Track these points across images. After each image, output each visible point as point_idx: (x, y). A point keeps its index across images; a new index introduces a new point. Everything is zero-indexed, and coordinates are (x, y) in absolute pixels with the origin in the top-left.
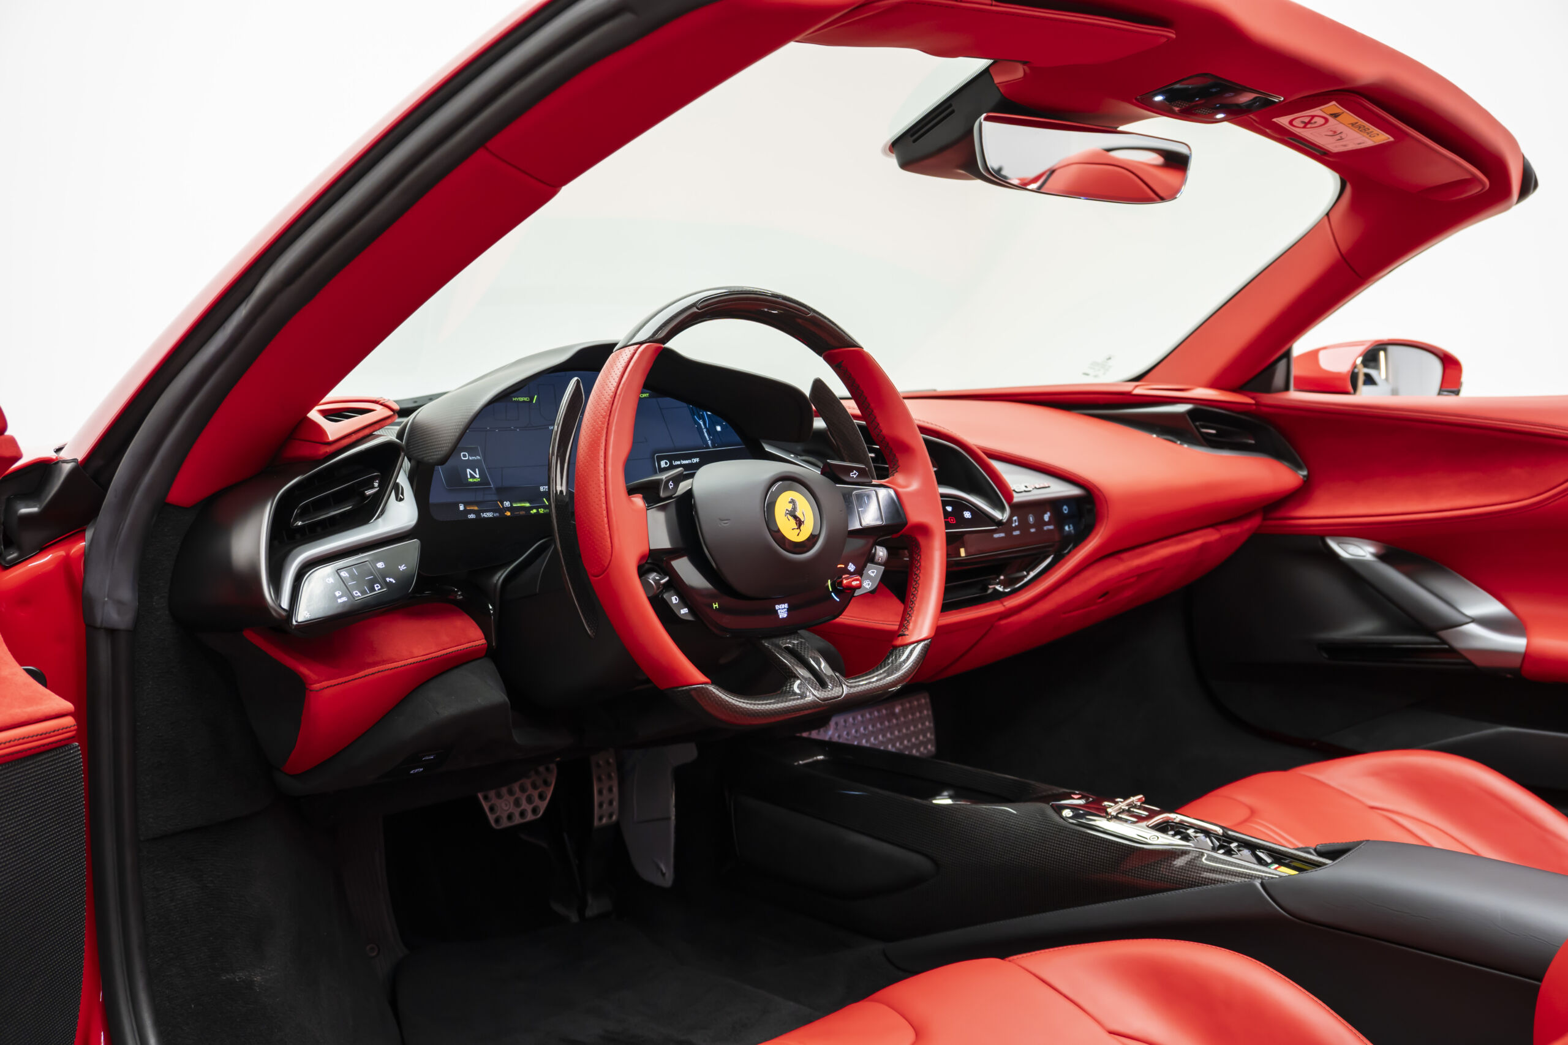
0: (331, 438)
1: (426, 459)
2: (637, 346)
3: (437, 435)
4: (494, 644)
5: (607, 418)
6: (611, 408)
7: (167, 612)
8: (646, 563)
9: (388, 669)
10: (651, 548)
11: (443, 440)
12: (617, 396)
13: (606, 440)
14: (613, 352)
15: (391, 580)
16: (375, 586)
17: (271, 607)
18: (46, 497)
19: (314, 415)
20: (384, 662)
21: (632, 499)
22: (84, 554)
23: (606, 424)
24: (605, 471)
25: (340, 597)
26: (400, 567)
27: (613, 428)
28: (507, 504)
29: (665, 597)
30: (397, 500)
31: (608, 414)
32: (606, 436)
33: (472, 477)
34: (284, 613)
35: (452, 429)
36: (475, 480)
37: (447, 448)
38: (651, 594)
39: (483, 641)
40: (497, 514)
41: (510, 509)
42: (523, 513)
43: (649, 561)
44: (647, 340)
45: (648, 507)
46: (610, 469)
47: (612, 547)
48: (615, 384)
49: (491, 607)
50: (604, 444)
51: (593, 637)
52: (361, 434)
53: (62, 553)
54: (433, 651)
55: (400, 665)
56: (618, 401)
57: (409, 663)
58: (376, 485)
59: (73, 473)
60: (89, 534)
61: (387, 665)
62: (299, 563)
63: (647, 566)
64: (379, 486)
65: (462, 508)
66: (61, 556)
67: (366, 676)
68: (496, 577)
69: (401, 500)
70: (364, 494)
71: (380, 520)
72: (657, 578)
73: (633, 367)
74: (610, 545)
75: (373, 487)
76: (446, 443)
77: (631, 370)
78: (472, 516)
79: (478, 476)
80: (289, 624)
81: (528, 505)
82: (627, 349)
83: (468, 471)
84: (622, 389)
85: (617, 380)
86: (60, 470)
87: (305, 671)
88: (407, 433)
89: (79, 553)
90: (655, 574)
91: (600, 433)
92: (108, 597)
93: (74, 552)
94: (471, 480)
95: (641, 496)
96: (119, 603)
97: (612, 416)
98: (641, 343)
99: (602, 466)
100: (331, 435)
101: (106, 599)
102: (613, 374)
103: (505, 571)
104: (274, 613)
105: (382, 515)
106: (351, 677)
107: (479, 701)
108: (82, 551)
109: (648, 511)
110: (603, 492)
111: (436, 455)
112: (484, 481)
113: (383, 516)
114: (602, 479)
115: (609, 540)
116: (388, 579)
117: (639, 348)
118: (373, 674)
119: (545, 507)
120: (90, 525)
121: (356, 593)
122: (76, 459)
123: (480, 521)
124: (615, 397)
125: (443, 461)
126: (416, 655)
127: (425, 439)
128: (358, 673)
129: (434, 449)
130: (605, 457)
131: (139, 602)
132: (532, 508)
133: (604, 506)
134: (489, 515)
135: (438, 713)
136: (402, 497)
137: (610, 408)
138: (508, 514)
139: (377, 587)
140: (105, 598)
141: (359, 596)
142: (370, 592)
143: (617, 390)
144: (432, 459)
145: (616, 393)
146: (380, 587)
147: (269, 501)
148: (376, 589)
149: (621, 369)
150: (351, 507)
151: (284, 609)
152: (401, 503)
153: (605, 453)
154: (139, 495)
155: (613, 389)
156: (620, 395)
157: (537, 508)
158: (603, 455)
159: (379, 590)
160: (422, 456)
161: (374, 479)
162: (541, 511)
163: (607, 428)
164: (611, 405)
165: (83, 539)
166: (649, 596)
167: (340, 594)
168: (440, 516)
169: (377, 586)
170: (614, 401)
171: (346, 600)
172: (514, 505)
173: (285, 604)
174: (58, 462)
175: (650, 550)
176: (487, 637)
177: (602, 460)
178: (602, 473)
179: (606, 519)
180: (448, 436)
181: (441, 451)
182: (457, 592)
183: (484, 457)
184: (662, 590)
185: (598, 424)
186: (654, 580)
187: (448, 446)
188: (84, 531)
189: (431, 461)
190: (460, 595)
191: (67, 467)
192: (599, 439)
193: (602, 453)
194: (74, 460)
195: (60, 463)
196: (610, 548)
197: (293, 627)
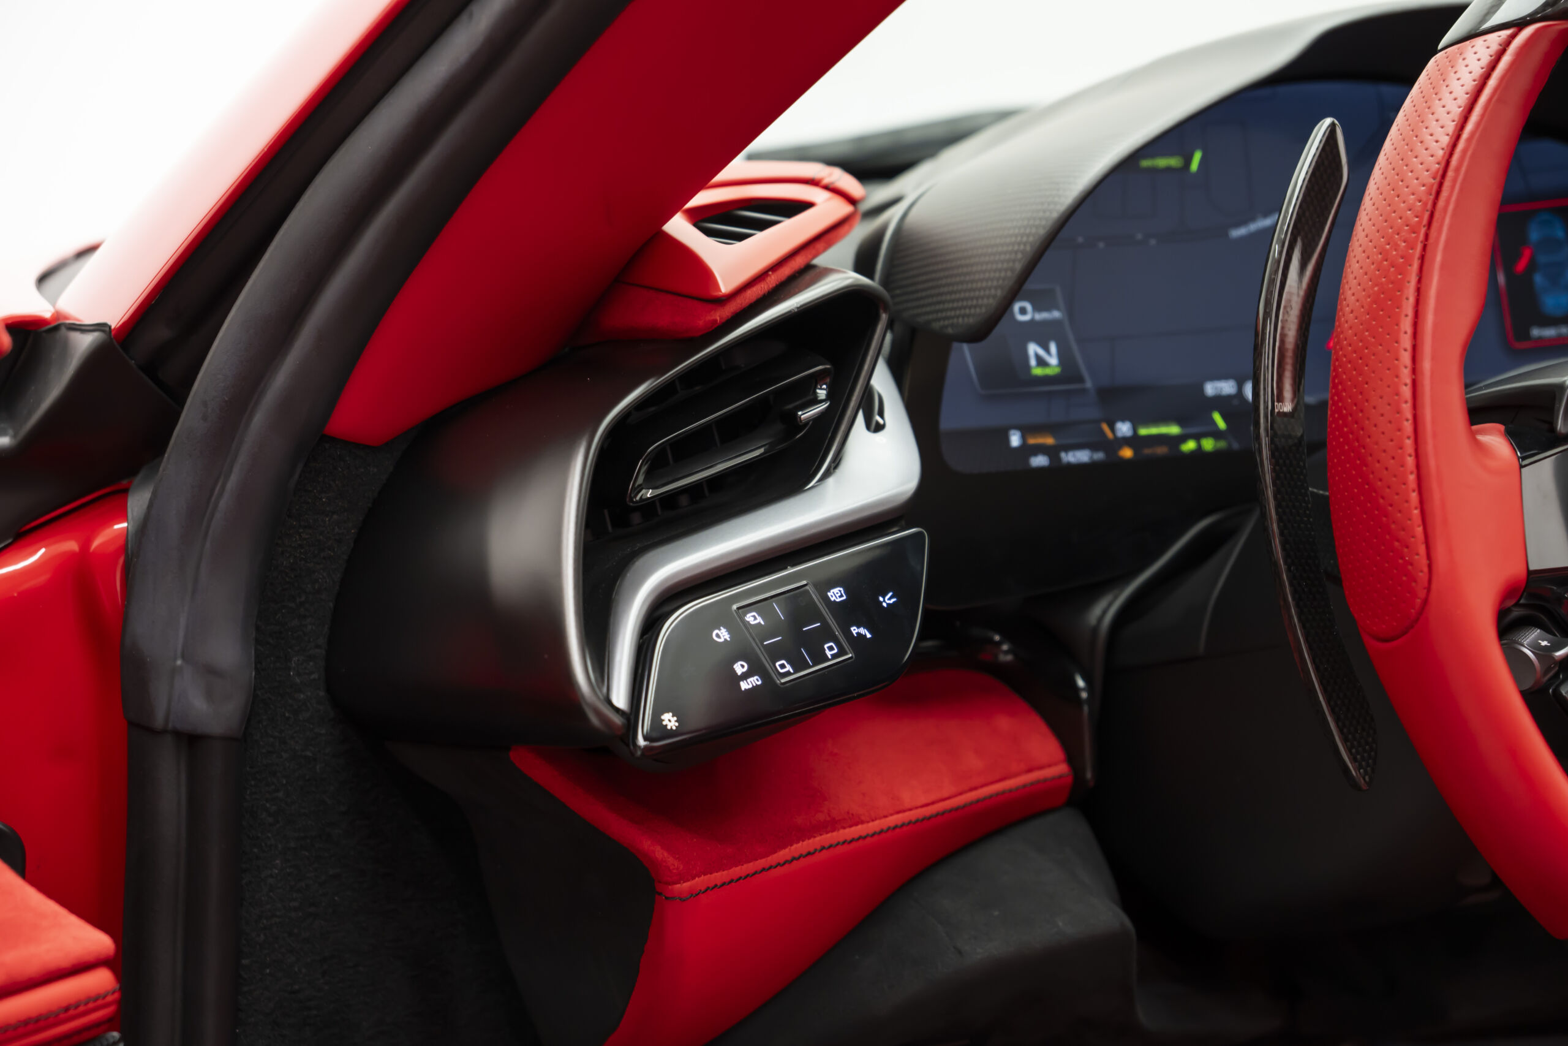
0: (725, 286)
1: (936, 326)
2: (1508, 32)
3: (967, 266)
4: (1089, 775)
5: (1423, 230)
6: (1435, 204)
7: (322, 693)
8: (1517, 605)
9: (844, 843)
10: (1532, 567)
11: (981, 280)
12: (1450, 174)
13: (1418, 290)
14: (1435, 52)
15: (863, 631)
16: (826, 646)
17: (589, 705)
18: (30, 414)
19: (679, 227)
20: (833, 825)
21: (1480, 437)
22: (123, 548)
23: (1419, 247)
24: (1414, 371)
25: (745, 676)
26: (881, 599)
27: (1439, 258)
28: (1124, 429)
29: (1564, 693)
30: (868, 427)
31: (1425, 221)
32: (1419, 281)
33: (1041, 362)
34: (617, 720)
35: (1005, 253)
36: (1048, 371)
37: (991, 301)
38: (1528, 684)
39: (1061, 769)
40: (1099, 456)
41: (1134, 441)
42: (1162, 450)
43: (1522, 601)
44: (1536, 12)
45: (1524, 458)
46: (1426, 365)
47: (1430, 566)
48: (1445, 140)
49: (1081, 683)
50: (1412, 300)
51: (1364, 787)
52: (786, 271)
53: (71, 546)
54: (946, 795)
55: (871, 832)
56: (1453, 187)
57: (892, 824)
58: (822, 393)
59: (97, 358)
60: (138, 502)
61: (842, 831)
62: (649, 595)
63: (1516, 613)
64: (829, 396)
65: (1015, 440)
66: (64, 553)
67: (794, 859)
68: (1097, 611)
69: (879, 428)
70: (795, 417)
71: (831, 481)
72: (1544, 643)
73: (1495, 90)
74: (1424, 562)
75: (816, 401)
76: (990, 288)
77: (1489, 101)
78: (1039, 461)
79: (1053, 361)
80: (628, 745)
81: (1174, 430)
82: (1479, 42)
83: (1033, 349)
84: (1465, 151)
85: (1451, 127)
86: (66, 346)
87: (660, 853)
88: (886, 255)
89: (112, 548)
90: (1537, 632)
91: (1402, 270)
92: (183, 657)
93: (96, 548)
94: (1038, 371)
95: (1502, 427)
96: (210, 671)
97: (1435, 225)
98: (1519, 24)
99: (1406, 357)
100: (723, 280)
101: (179, 662)
102: (1441, 112)
103: (1116, 598)
104: (594, 720)
105: (836, 467)
106: (761, 863)
107: (1060, 924)
108: (121, 542)
109: (1523, 470)
110: (1408, 426)
111: (964, 316)
112: (1069, 373)
113: (839, 472)
114: (1406, 392)
115: (1422, 549)
116: (854, 630)
117: (1513, 37)
118: (809, 854)
119: (1216, 434)
120: (137, 480)
121: (783, 666)
122: (105, 325)
123: (1057, 470)
124: (1444, 176)
125: (978, 334)
126: (907, 805)
127: (934, 276)
128: (775, 852)
129: (958, 300)
130: (1415, 335)
131: (256, 669)
132: (1183, 438)
133: (1410, 461)
134: (1081, 456)
135: (960, 952)
136: (881, 421)
137: (1429, 206)
138: (1127, 453)
139: (830, 650)
140: (175, 659)
141: (788, 674)
142: (814, 665)
143: (1451, 155)
144: (952, 325)
145: (1448, 163)
146: (836, 651)
147: (579, 447)
148: (829, 654)
149: (1463, 99)
150: (762, 450)
151: (617, 710)
152: (879, 436)
153: (1415, 325)
154: (259, 419)
155: (1441, 153)
156: (1458, 170)
157: (1197, 437)
158: (1409, 330)
159: (834, 656)
160: (926, 318)
161: (815, 380)
162: (1208, 444)
163: (1422, 258)
164: (1432, 197)
165: (122, 516)
166: (1522, 689)
167: (745, 669)
168: (959, 461)
169: (831, 648)
170: (1441, 184)
171: (759, 683)
172: (1143, 431)
173: (620, 698)
174: (57, 328)
175: (1529, 573)
176: (1072, 756)
177: (1406, 341)
178: (1406, 374)
179: (1414, 496)
180: (995, 271)
181: (975, 307)
182: (999, 644)
183: (1070, 312)
184: (1556, 675)
185: (1396, 247)
186: (1535, 648)
187: (994, 297)
188: (124, 493)
189: (950, 331)
190: (1006, 652)
191: (84, 342)
192: (1400, 286)
193: (1406, 325)
194: (100, 327)
195: (63, 330)
196: (1426, 569)
197: (639, 753)
